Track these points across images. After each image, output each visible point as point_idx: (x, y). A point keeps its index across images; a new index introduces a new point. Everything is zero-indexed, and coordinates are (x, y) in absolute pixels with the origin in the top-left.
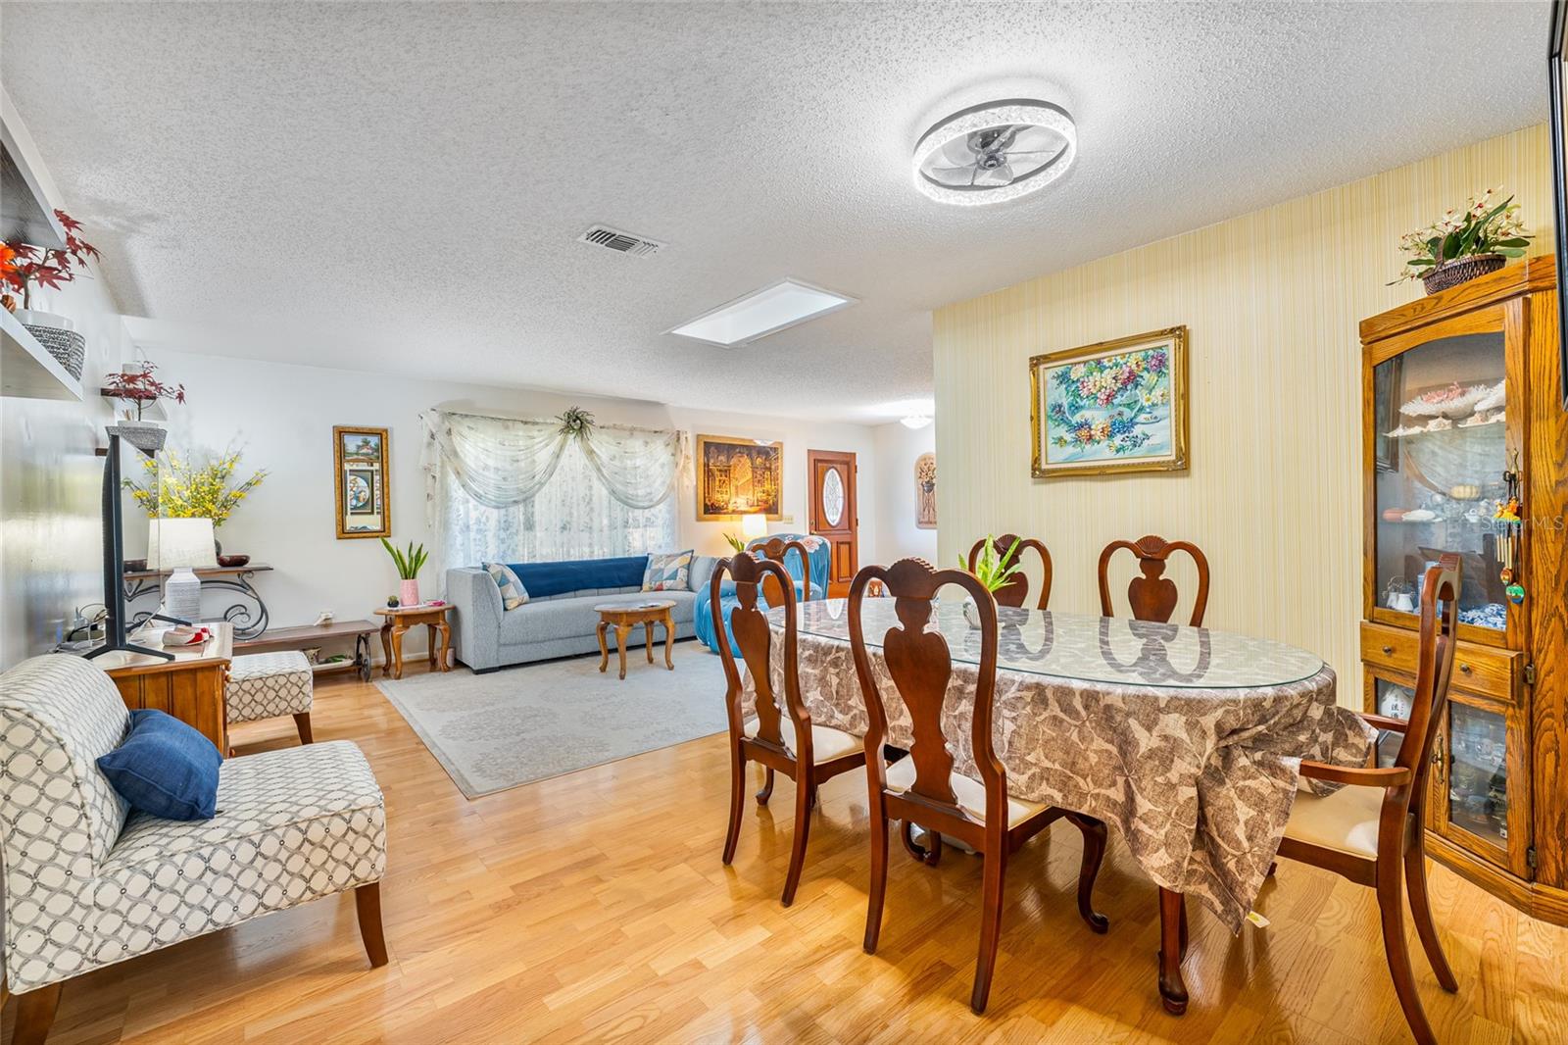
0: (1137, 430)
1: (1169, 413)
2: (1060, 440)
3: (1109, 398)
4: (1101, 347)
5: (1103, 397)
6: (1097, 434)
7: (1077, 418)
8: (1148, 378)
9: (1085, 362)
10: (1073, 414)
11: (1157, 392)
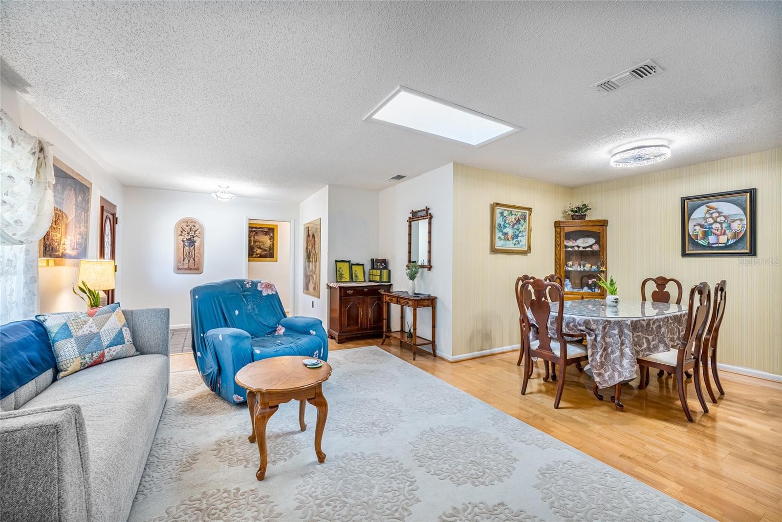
0: (519, 238)
1: (526, 234)
2: (500, 238)
3: (513, 225)
4: (514, 207)
5: (512, 225)
6: (510, 239)
7: (505, 231)
8: (522, 221)
9: (508, 210)
10: (504, 229)
11: (524, 227)
